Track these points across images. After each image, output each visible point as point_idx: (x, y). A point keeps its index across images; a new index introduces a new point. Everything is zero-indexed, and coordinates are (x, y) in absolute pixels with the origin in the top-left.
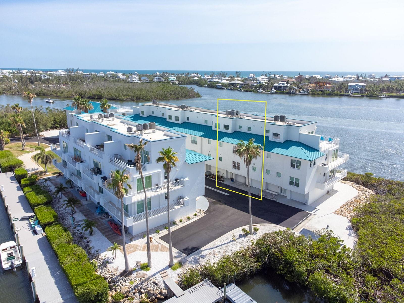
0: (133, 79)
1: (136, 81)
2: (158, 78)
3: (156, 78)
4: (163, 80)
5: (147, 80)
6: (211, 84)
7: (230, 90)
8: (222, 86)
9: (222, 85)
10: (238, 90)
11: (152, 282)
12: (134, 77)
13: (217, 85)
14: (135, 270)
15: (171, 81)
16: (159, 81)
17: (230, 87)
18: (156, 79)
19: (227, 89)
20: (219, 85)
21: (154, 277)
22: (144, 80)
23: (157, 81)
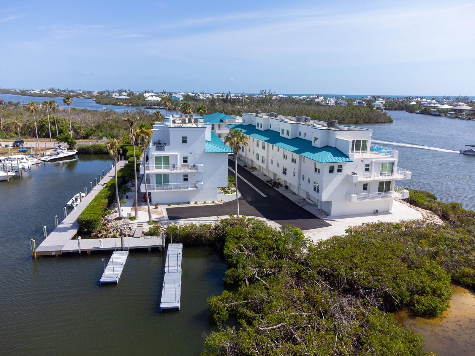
0: (328, 103)
1: (330, 104)
2: (358, 102)
3: (357, 102)
4: (364, 104)
5: (345, 104)
6: (425, 109)
7: (449, 117)
8: (440, 112)
9: (438, 111)
10: (460, 118)
11: (128, 227)
12: (329, 100)
13: (432, 111)
14: (125, 218)
15: (375, 106)
16: (360, 105)
17: (450, 113)
18: (355, 103)
19: (445, 116)
20: (435, 111)
21: (132, 224)
22: (341, 103)
23: (357, 105)
